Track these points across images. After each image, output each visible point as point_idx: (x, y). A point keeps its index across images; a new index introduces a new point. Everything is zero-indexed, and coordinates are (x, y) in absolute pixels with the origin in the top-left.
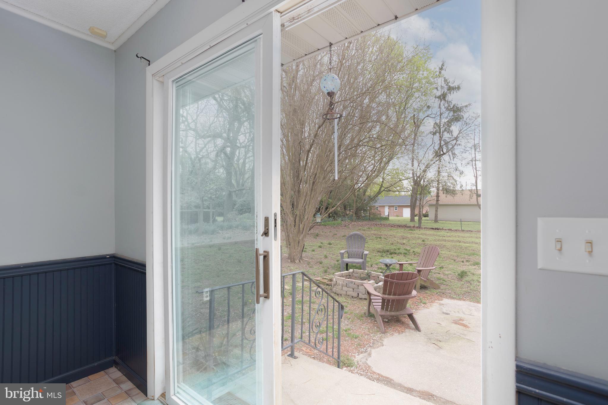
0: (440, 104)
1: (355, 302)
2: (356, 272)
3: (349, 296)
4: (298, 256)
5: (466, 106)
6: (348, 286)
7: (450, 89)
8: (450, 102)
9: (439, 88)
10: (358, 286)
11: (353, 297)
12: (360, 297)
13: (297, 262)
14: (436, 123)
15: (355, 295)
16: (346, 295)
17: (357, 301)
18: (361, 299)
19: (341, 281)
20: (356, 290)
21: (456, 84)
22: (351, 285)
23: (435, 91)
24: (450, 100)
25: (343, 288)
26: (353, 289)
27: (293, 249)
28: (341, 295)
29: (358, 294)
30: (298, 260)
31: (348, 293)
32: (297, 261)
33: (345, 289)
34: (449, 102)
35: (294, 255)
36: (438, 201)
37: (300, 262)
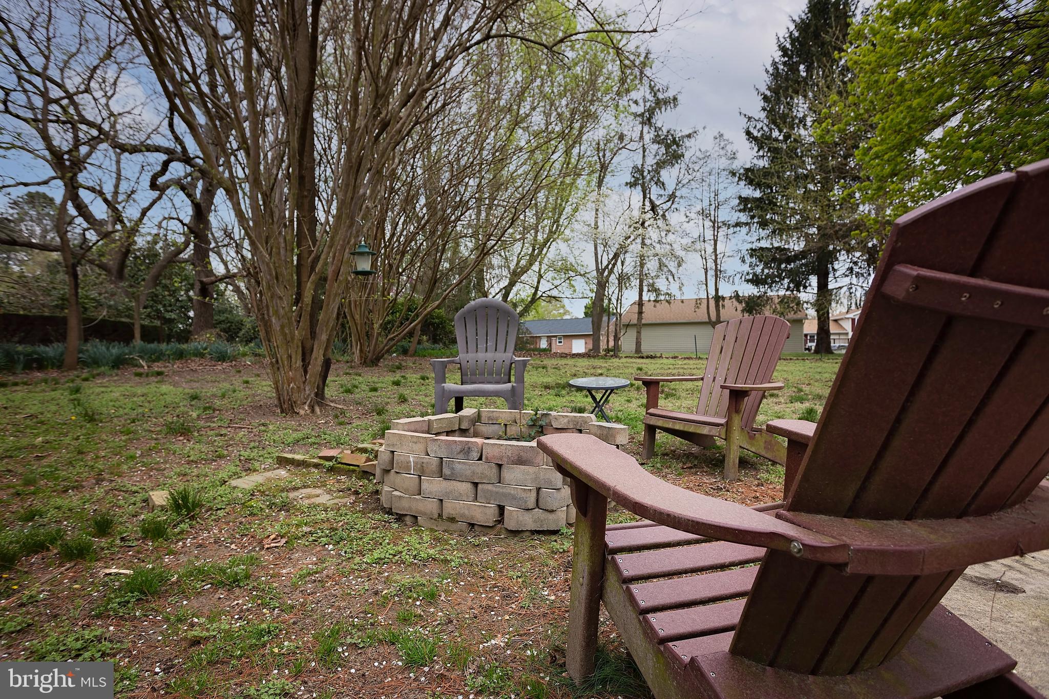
0: (642, 132)
1: (486, 556)
2: (489, 418)
3: (452, 520)
4: (307, 392)
5: (689, 136)
6: (446, 471)
7: (660, 103)
8: (660, 129)
9: (641, 102)
10: (500, 466)
11: (472, 525)
12: (510, 523)
13: (302, 412)
14: (635, 167)
15: (484, 513)
16: (440, 516)
17: (498, 549)
18: (515, 533)
19: (412, 452)
20: (490, 487)
21: (670, 94)
22: (462, 466)
23: (633, 106)
24: (659, 125)
25: (425, 486)
26: (476, 485)
27: (286, 368)
28: (416, 517)
29: (501, 509)
30: (306, 408)
31: (450, 508)
32: (304, 410)
33: (434, 485)
34: (657, 129)
35: (293, 388)
36: (640, 313)
37: (313, 411)
